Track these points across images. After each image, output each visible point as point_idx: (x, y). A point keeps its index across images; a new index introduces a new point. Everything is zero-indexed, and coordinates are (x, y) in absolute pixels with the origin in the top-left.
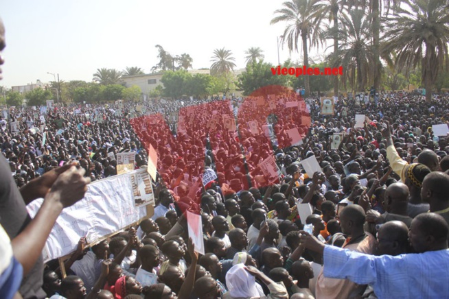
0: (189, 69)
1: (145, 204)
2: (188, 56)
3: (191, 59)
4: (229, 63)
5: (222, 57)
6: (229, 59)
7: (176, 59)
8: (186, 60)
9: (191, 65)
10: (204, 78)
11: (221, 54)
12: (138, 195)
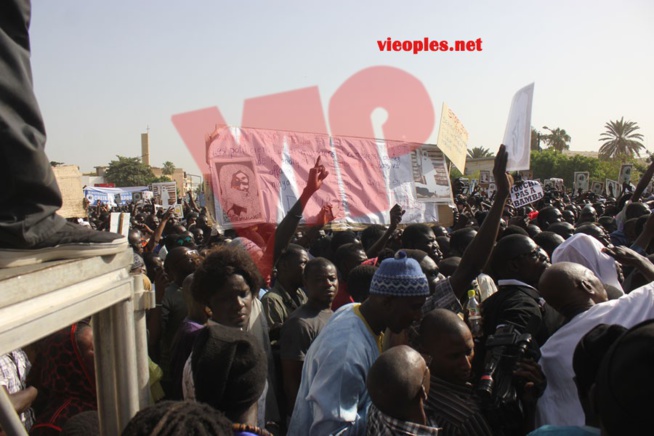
0: (564, 151)
1: (433, 199)
2: (563, 132)
3: (567, 138)
4: (632, 142)
5: (621, 134)
6: (632, 136)
7: (545, 137)
8: (559, 138)
9: (567, 147)
10: (588, 161)
11: (619, 128)
12: (421, 182)
